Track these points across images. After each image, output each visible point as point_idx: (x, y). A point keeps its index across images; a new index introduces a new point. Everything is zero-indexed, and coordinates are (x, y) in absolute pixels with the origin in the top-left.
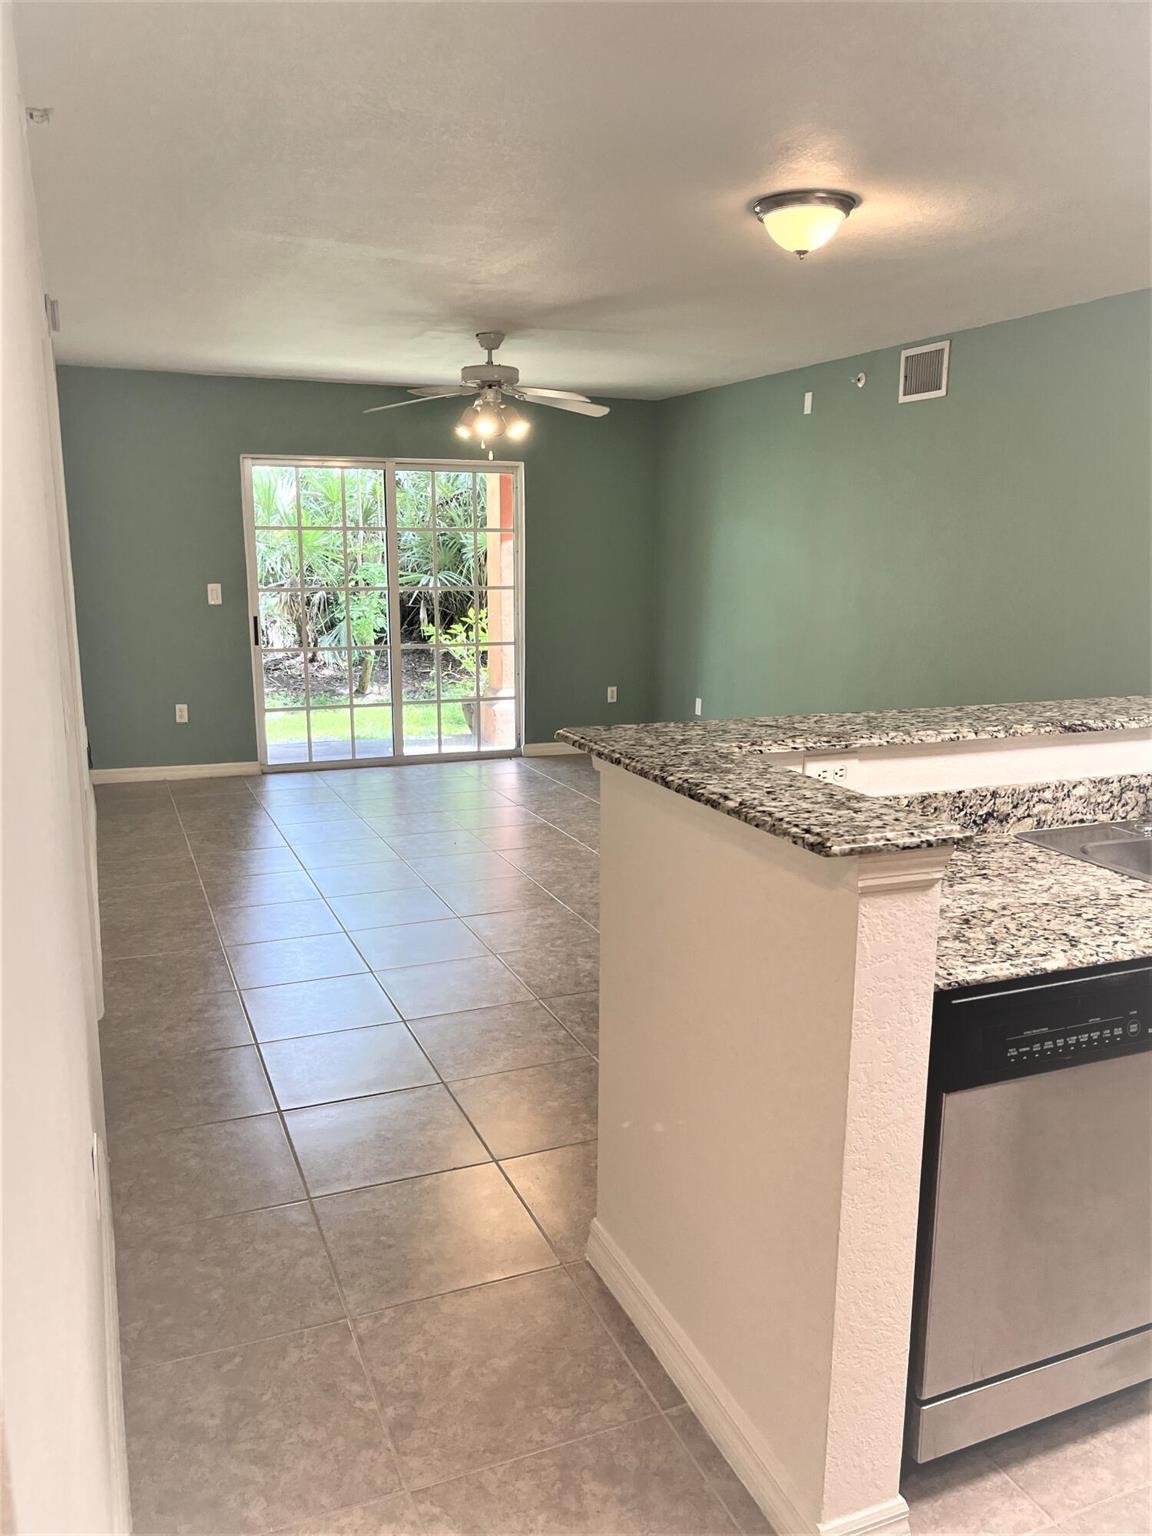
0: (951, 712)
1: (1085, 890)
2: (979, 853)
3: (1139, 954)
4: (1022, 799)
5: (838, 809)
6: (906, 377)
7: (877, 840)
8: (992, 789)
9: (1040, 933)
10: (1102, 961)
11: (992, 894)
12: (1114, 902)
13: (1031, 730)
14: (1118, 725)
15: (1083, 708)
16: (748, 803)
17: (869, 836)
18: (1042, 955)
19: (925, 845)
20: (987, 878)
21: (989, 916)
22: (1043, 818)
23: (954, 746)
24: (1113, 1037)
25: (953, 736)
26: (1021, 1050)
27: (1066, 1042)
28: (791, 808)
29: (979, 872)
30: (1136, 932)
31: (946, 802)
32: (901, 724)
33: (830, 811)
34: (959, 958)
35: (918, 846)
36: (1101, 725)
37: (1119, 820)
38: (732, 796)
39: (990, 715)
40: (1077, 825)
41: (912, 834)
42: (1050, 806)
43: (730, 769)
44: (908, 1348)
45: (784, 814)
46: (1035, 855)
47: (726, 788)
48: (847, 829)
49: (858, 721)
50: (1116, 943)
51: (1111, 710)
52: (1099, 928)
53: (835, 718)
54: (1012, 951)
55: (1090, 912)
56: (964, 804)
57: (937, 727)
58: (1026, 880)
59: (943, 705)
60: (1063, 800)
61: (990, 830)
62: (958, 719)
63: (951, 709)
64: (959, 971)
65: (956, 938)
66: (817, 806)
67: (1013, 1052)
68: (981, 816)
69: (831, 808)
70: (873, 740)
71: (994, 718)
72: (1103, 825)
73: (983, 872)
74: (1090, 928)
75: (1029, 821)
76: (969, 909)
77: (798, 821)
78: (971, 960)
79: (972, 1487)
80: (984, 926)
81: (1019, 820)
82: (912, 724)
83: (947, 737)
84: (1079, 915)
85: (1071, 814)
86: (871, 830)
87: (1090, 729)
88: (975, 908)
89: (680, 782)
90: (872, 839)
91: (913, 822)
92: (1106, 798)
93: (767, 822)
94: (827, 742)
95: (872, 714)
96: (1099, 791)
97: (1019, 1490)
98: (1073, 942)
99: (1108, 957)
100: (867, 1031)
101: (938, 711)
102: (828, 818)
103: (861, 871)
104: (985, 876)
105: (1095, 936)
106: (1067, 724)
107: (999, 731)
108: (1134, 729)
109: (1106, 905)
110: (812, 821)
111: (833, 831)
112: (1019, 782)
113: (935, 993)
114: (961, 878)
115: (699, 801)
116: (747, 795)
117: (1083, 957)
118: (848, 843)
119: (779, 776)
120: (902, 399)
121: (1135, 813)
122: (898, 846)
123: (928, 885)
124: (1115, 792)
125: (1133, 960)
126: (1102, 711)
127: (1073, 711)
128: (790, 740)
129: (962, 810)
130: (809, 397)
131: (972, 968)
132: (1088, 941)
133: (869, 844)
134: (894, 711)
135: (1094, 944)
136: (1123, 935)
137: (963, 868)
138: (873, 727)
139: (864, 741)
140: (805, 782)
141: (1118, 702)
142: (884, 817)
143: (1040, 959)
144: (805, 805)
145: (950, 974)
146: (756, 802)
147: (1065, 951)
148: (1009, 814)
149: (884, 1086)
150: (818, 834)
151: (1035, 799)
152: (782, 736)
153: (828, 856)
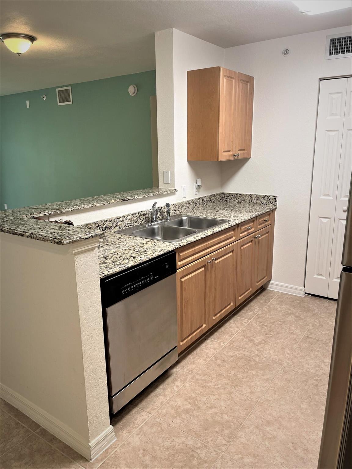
0: (90, 199)
1: (135, 244)
2: (105, 238)
3: (150, 258)
4: (114, 222)
5: (63, 230)
6: (59, 97)
7: (77, 238)
8: (106, 220)
9: (125, 257)
10: (142, 261)
11: (111, 249)
12: (142, 246)
13: (114, 202)
14: (136, 198)
15: (126, 194)
16: (34, 233)
17: (74, 237)
18: (127, 263)
19: (91, 237)
20: (109, 245)
21: (111, 255)
22: (121, 226)
23: (93, 208)
24: (147, 281)
25: (93, 205)
26: (125, 290)
27: (136, 285)
28: (48, 232)
29: (106, 244)
30: (149, 252)
31: (93, 225)
32: (77, 204)
33: (61, 231)
34: (105, 268)
35: (89, 238)
36: (132, 198)
37: (140, 224)
38: (27, 231)
39: (102, 198)
40: (129, 227)
41: (87, 234)
42: (122, 223)
43: (25, 223)
44: (107, 382)
45: (46, 234)
46: (120, 236)
47: (25, 229)
48: (67, 236)
49: (63, 204)
50: (144, 256)
51: (133, 194)
52: (140, 253)
53: (56, 204)
54: (119, 264)
55: (137, 249)
56: (99, 225)
57: (87, 203)
58: (119, 244)
59: (88, 197)
60: (125, 220)
61: (107, 231)
62: (93, 200)
63: (90, 198)
64: (106, 272)
65: (103, 263)
66: (56, 230)
67: (123, 291)
68: (104, 228)
69: (61, 230)
70: (69, 209)
71: (103, 199)
72: (136, 226)
73: (108, 243)
74: (138, 253)
75: (117, 228)
76: (105, 254)
77: (52, 236)
78: (108, 268)
79: (129, 415)
80: (110, 258)
81: (114, 227)
82: (80, 203)
83: (91, 206)
84: (134, 251)
85: (128, 224)
86: (75, 235)
87: (129, 200)
88: (107, 254)
89: (8, 229)
90: (75, 238)
91: (86, 231)
92: (136, 219)
93: (41, 238)
94: (55, 211)
95: (67, 202)
96: (134, 217)
97: (141, 410)
98: (134, 258)
99: (143, 260)
100: (82, 295)
101: (87, 199)
102: (61, 234)
103: (73, 248)
104: (108, 245)
105: (139, 255)
106: (123, 199)
107: (105, 203)
108: (140, 199)
109: (140, 247)
110: (56, 235)
111: (63, 237)
112: (113, 217)
113: (100, 280)
114: (101, 246)
115: (16, 235)
116: (33, 231)
117: (137, 261)
118: (68, 240)
119: (42, 223)
120: (59, 104)
121: (143, 222)
122: (83, 239)
123: (93, 249)
124: (138, 216)
125: (149, 260)
126: (131, 195)
127: (124, 195)
128: (43, 212)
129: (98, 227)
130: (27, 102)
131: (109, 270)
132: (138, 257)
133: (75, 239)
134: (74, 200)
135: (139, 257)
136: (146, 254)
137: (101, 243)
138: (68, 205)
139: (66, 210)
140: (51, 224)
141: (135, 192)
142: (78, 231)
143: (126, 264)
144: (52, 231)
145: (103, 274)
146: (36, 232)
147: (132, 261)
148: (111, 226)
149: (89, 310)
150: (59, 239)
151: (118, 221)
152: (40, 211)
153: (63, 245)
